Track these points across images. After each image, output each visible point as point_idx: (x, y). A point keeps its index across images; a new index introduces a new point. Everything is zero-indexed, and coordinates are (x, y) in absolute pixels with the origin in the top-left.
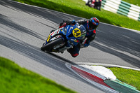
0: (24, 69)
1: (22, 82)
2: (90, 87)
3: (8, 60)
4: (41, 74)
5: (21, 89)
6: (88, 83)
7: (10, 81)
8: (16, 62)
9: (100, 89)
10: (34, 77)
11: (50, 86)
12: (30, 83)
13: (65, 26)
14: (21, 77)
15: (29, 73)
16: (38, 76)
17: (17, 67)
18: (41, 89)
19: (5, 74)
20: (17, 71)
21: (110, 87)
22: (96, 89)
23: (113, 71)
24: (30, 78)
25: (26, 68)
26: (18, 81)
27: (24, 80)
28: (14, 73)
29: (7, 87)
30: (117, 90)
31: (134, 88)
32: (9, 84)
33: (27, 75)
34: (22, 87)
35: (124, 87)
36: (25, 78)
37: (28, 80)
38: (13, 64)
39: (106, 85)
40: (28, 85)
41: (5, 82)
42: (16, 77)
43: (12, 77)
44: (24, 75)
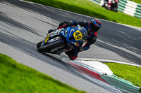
0: (21, 64)
1: (18, 78)
2: (87, 82)
3: (5, 56)
4: (38, 69)
5: (18, 84)
6: (84, 78)
7: (7, 77)
8: (13, 58)
9: (96, 84)
10: (30, 73)
11: (47, 81)
12: (27, 78)
13: (65, 27)
14: (18, 72)
15: (26, 68)
16: (35, 72)
17: (14, 63)
18: (38, 85)
19: (3, 69)
20: (14, 66)
21: (106, 82)
22: (92, 84)
23: (109, 67)
24: (27, 74)
25: (23, 64)
26: (15, 76)
27: (21, 76)
28: (11, 68)
29: (4, 82)
30: (114, 85)
31: (131, 84)
32: (6, 79)
33: (24, 70)
34: (19, 82)
35: (121, 82)
36: (22, 73)
37: (25, 76)
38: (10, 60)
39: (103, 80)
40: (25, 80)
41: (2, 77)
42: (13, 73)
43: (9, 72)
44: (21, 70)
